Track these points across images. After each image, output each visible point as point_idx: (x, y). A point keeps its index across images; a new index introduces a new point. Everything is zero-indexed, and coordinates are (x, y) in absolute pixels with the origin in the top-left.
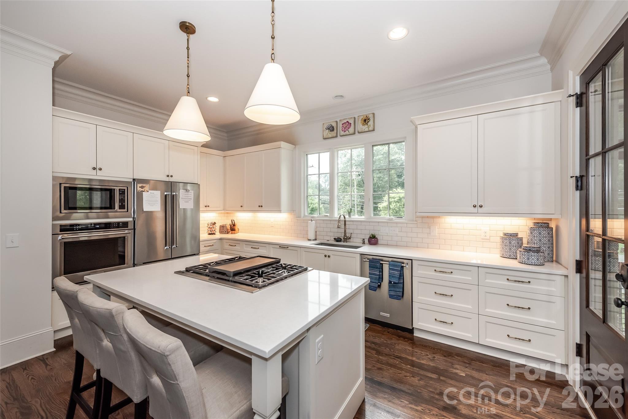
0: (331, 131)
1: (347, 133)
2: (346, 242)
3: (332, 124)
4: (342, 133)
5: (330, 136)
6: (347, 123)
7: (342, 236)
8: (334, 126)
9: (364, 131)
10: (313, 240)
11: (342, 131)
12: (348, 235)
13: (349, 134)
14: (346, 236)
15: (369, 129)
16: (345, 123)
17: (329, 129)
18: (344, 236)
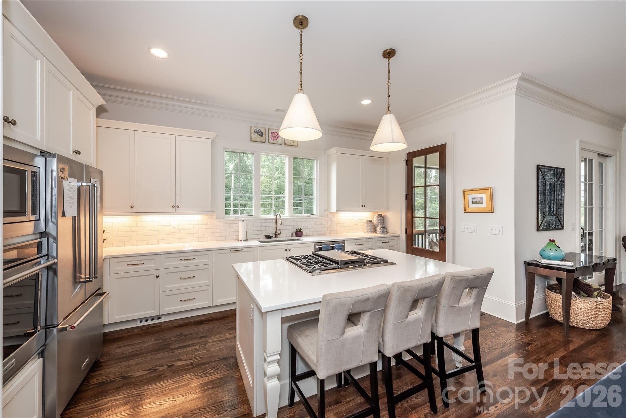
0: (260, 136)
1: (275, 141)
2: (277, 238)
3: (261, 129)
4: (271, 141)
5: (259, 140)
6: (276, 133)
7: (272, 233)
8: (263, 132)
9: (290, 145)
10: (244, 241)
11: (271, 139)
12: (278, 232)
13: (277, 143)
14: (277, 232)
15: (294, 144)
16: (274, 132)
17: (257, 133)
18: (275, 232)
